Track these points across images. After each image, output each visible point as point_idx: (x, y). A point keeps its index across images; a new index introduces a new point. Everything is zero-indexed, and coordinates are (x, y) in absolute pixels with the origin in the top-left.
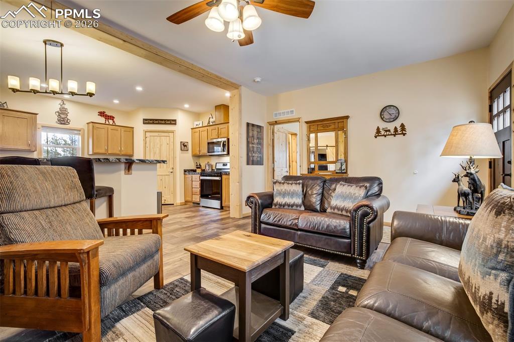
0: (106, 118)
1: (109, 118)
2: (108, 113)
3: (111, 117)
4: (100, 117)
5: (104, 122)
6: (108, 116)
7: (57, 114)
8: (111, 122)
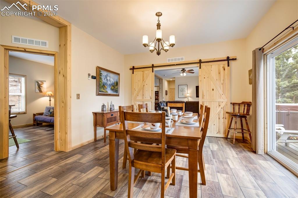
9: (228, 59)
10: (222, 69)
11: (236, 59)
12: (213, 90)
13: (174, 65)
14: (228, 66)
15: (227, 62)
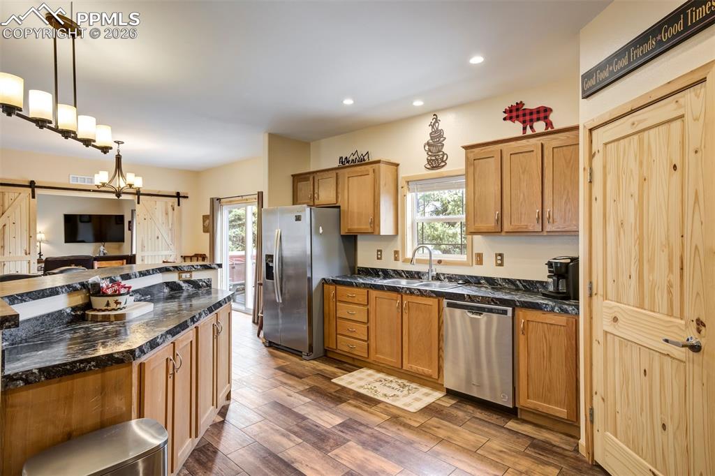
0: (524, 122)
1: (535, 116)
2: (531, 105)
3: (538, 111)
4: (509, 122)
5: (520, 134)
6: (531, 112)
7: (427, 148)
8: (540, 126)
9: (178, 196)
10: (170, 209)
11: (187, 197)
12: (158, 238)
13: (89, 191)
14: (179, 205)
15: (177, 199)
